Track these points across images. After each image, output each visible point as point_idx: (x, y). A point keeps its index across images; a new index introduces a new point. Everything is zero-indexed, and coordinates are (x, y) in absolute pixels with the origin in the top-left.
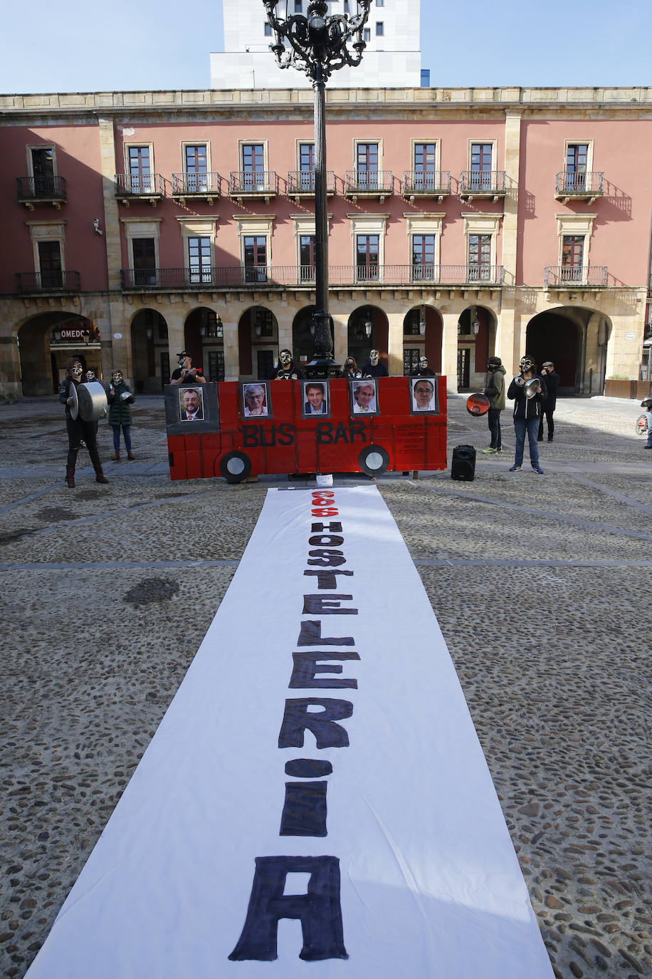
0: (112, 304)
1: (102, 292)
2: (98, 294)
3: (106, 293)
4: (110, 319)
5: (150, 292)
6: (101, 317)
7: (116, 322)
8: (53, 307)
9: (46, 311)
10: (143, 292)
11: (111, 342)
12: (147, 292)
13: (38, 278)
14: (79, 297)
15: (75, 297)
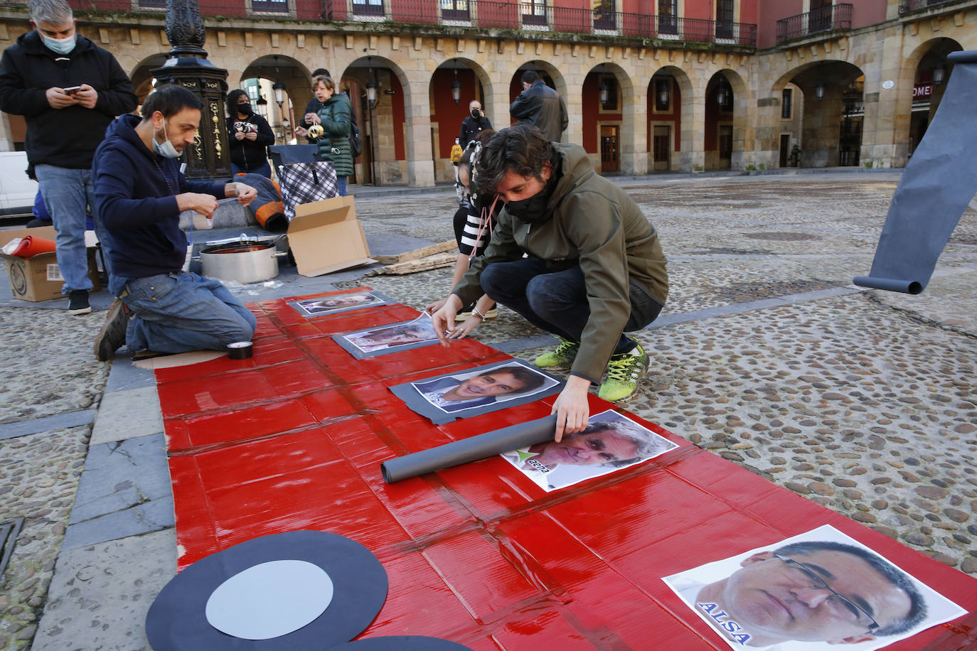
0: (887, 40)
1: (876, 25)
2: (871, 29)
3: (879, 26)
4: (881, 61)
5: (941, 11)
6: (872, 61)
7: (890, 64)
8: (816, 56)
9: (808, 62)
10: (929, 13)
11: (877, 94)
12: (936, 12)
13: (806, 20)
14: (847, 37)
15: (841, 38)
